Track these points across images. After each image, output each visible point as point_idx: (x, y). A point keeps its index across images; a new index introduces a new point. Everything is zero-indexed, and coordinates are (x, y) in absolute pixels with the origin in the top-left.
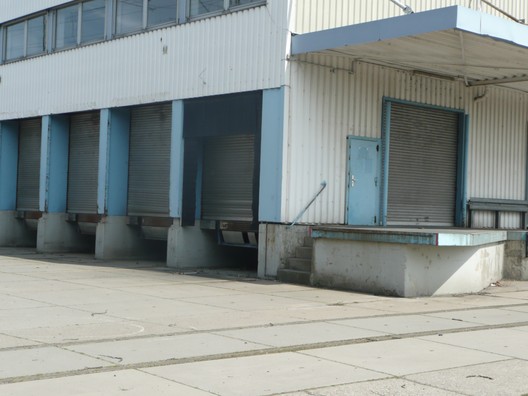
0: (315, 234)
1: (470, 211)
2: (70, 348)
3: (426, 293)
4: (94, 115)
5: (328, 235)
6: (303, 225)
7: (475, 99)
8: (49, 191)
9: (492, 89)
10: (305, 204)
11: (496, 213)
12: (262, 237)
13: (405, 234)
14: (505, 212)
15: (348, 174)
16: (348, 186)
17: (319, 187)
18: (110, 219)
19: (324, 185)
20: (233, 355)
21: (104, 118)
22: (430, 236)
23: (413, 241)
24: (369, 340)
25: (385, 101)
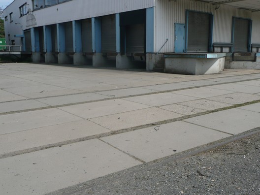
0: (165, 56)
1: (213, 47)
2: (97, 93)
3: (202, 74)
4: (90, 19)
5: (170, 56)
6: (161, 53)
7: (216, 9)
8: (76, 45)
9: (221, 5)
10: (161, 46)
11: (222, 48)
12: (147, 58)
13: (195, 55)
14: (224, 47)
15: (175, 36)
16: (175, 40)
17: (165, 41)
18: (97, 54)
19: (167, 40)
20: (149, 94)
21: (93, 21)
22: (204, 55)
23: (198, 57)
24: (190, 88)
25: (187, 11)
